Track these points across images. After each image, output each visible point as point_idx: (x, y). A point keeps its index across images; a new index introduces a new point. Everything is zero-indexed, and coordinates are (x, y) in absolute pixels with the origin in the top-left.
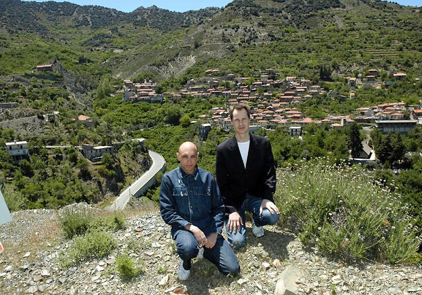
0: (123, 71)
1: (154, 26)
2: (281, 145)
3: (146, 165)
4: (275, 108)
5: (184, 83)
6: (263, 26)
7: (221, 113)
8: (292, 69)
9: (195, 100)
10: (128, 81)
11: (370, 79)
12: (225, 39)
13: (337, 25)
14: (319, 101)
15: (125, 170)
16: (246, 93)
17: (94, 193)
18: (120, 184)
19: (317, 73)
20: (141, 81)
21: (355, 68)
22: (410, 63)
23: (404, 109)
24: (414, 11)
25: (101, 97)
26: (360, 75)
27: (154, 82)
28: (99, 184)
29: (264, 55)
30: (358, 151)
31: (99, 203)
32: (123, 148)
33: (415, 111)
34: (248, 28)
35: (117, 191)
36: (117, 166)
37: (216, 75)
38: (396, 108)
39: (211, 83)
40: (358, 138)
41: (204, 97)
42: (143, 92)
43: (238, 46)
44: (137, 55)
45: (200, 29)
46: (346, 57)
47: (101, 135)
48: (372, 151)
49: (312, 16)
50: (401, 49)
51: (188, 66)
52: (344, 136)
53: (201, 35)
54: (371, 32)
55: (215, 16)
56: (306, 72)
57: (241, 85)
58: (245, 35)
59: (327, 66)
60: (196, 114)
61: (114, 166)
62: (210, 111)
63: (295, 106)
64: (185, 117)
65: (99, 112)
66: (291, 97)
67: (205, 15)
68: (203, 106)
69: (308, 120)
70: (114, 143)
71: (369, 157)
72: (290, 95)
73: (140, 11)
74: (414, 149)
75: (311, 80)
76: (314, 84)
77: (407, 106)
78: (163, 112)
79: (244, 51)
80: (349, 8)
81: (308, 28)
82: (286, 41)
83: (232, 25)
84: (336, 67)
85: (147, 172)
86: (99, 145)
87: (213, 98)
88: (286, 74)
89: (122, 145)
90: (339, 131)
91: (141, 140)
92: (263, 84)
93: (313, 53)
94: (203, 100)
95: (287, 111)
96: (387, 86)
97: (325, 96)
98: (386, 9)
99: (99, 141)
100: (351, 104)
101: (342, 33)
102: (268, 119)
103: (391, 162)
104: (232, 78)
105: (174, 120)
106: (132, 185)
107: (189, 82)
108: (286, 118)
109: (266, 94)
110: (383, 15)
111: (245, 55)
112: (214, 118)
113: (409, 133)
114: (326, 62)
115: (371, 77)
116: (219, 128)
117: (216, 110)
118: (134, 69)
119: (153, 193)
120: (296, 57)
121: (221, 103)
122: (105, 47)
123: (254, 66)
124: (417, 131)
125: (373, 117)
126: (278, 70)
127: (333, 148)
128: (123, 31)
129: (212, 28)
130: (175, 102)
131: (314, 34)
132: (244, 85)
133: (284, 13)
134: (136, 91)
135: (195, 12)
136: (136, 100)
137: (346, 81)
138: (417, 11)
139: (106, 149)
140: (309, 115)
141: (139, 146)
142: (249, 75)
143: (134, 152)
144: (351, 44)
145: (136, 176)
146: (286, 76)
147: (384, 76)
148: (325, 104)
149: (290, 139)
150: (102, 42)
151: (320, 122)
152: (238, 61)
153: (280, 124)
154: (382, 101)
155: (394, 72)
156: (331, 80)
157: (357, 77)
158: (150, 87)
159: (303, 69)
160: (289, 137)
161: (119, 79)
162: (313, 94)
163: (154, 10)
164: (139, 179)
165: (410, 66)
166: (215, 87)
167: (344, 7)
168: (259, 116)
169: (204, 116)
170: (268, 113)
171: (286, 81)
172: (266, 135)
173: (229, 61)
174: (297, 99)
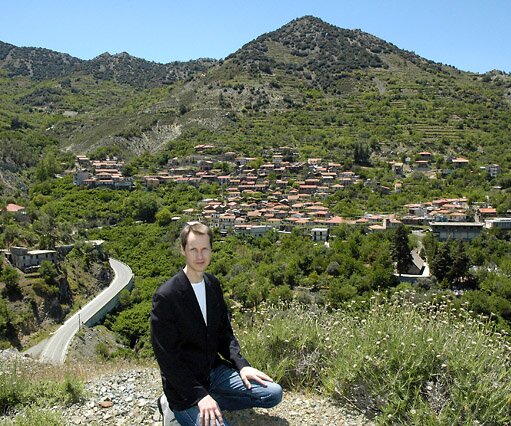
0: (76, 143)
1: (122, 80)
2: (300, 254)
3: (106, 279)
4: (292, 202)
5: (163, 163)
6: (277, 87)
7: (215, 207)
8: (316, 149)
9: (178, 187)
10: (83, 157)
11: (421, 166)
12: (223, 103)
13: (377, 90)
14: (353, 193)
15: (73, 285)
16: (251, 180)
17: (26, 319)
18: (65, 307)
19: (350, 154)
20: (102, 158)
21: (401, 149)
22: (473, 145)
23: (467, 207)
24: (475, 79)
25: (42, 177)
26: (408, 159)
27: (120, 160)
28: (34, 305)
29: (277, 127)
30: (406, 264)
31: (32, 335)
32: (71, 253)
33: (481, 210)
34: (256, 89)
35: (60, 317)
36: (61, 280)
37: (210, 152)
38: (456, 206)
39: (202, 164)
40: (406, 246)
41: (191, 183)
42: (104, 173)
43: (241, 114)
44: (97, 120)
45: (188, 87)
46: (390, 134)
47: (40, 234)
48: (425, 264)
49: (344, 76)
50: (461, 128)
51: (170, 138)
52: (388, 243)
53: (190, 97)
54: (422, 102)
55: (211, 71)
56: (334, 152)
57: (244, 168)
58: (251, 99)
59: (364, 146)
60: (178, 208)
61: (56, 279)
62: (199, 203)
63: (320, 199)
64: (163, 211)
65: (38, 200)
66: (314, 187)
67: (196, 69)
68: (189, 196)
69: (337, 219)
70: (58, 246)
71: (421, 272)
72: (313, 183)
73: (105, 58)
74: (480, 262)
75: (342, 164)
76: (346, 170)
77: (470, 204)
78: (132, 203)
79: (250, 121)
80: (393, 68)
81: (339, 93)
82: (309, 109)
83: (234, 84)
84: (376, 147)
85: (107, 290)
86: (36, 249)
87: (204, 185)
88: (308, 155)
89: (70, 249)
90: (380, 235)
91: (99, 242)
92: (275, 167)
93: (345, 127)
94: (191, 187)
95: (309, 206)
96: (444, 176)
97: (361, 186)
98: (441, 74)
99: (36, 242)
100: (396, 199)
101: (385, 101)
102: (282, 217)
103: (451, 280)
104: (231, 159)
105: (148, 215)
106: (83, 309)
107: (170, 161)
108: (306, 216)
109: (280, 181)
110: (438, 80)
111: (252, 127)
112: (206, 214)
113: (474, 241)
114: (363, 140)
115: (423, 162)
117: (209, 202)
118: (92, 140)
119: (113, 321)
120: (323, 131)
121: (215, 192)
122: (51, 107)
123: (263, 142)
124: (484, 237)
125: (426, 217)
126: (297, 148)
127: (372, 260)
128: (79, 86)
129: (205, 87)
130: (150, 190)
131: (346, 101)
132: (249, 168)
133: (306, 70)
134: (94, 173)
135: (183, 64)
136: (93, 185)
137: (390, 166)
138: (480, 79)
139: (47, 254)
140: (339, 212)
141: (96, 251)
142: (256, 155)
143: (87, 261)
144: (397, 118)
145: (90, 294)
146: (307, 157)
147: (441, 161)
148: (360, 198)
149: (312, 246)
150: (47, 100)
151: (354, 222)
152: (241, 135)
153: (299, 224)
154: (438, 196)
155: (453, 157)
156: (369, 165)
157: (404, 162)
158: (115, 167)
159: (331, 148)
160: (310, 242)
161: (70, 154)
162: (345, 183)
163: (125, 59)
164: (95, 299)
165: (474, 150)
166: (207, 169)
167: (387, 67)
168: (268, 212)
169: (191, 210)
170: (281, 209)
171: (307, 165)
172: (278, 239)
173: (228, 134)
174: (322, 190)
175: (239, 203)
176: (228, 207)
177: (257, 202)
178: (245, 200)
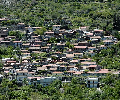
4: (69, 59)
7: (12, 64)
8: (84, 19)
16: (38, 43)
19: (110, 22)
37: (5, 24)
56: (98, 21)
57: (32, 34)
63: (90, 56)
66: (85, 47)
69: (104, 71)
72: (84, 45)
75: (104, 30)
76: (107, 34)
88: (79, 23)
92: (55, 34)
95: (82, 61)
102: (63, 70)
108: (81, 69)
109: (59, 44)
111: (36, 4)
112: (5, 70)
116: (10, 80)
117: (7, 61)
120: (89, 6)
121: (11, 53)
123: (45, 15)
126: (70, 19)
132: (36, 35)
140: (105, 65)
142: (40, 25)
146: (78, 26)
149: (88, 91)
152: (28, 10)
153: (76, 75)
159: (95, 18)
160: (86, 89)
162: (107, 44)
168: (53, 67)
170: (62, 64)
171: (79, 31)
172: (61, 87)
173: (19, 10)
174: (91, 50)
175: (30, 61)
176: (22, 64)
177: (43, 60)
178: (34, 58)
